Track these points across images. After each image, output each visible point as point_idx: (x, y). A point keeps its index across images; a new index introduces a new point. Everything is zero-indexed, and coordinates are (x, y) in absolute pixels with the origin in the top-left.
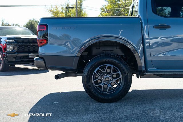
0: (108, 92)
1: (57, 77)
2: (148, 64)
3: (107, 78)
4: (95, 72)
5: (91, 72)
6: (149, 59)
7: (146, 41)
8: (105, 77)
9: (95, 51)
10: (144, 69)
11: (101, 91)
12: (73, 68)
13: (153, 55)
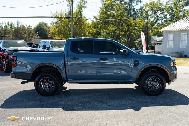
0: (47, 91)
1: (22, 83)
2: (68, 77)
3: (47, 84)
4: (40, 81)
5: (38, 81)
6: (68, 74)
7: (66, 64)
8: (46, 83)
9: (43, 70)
10: (66, 80)
11: (43, 90)
12: (29, 79)
13: (70, 73)
